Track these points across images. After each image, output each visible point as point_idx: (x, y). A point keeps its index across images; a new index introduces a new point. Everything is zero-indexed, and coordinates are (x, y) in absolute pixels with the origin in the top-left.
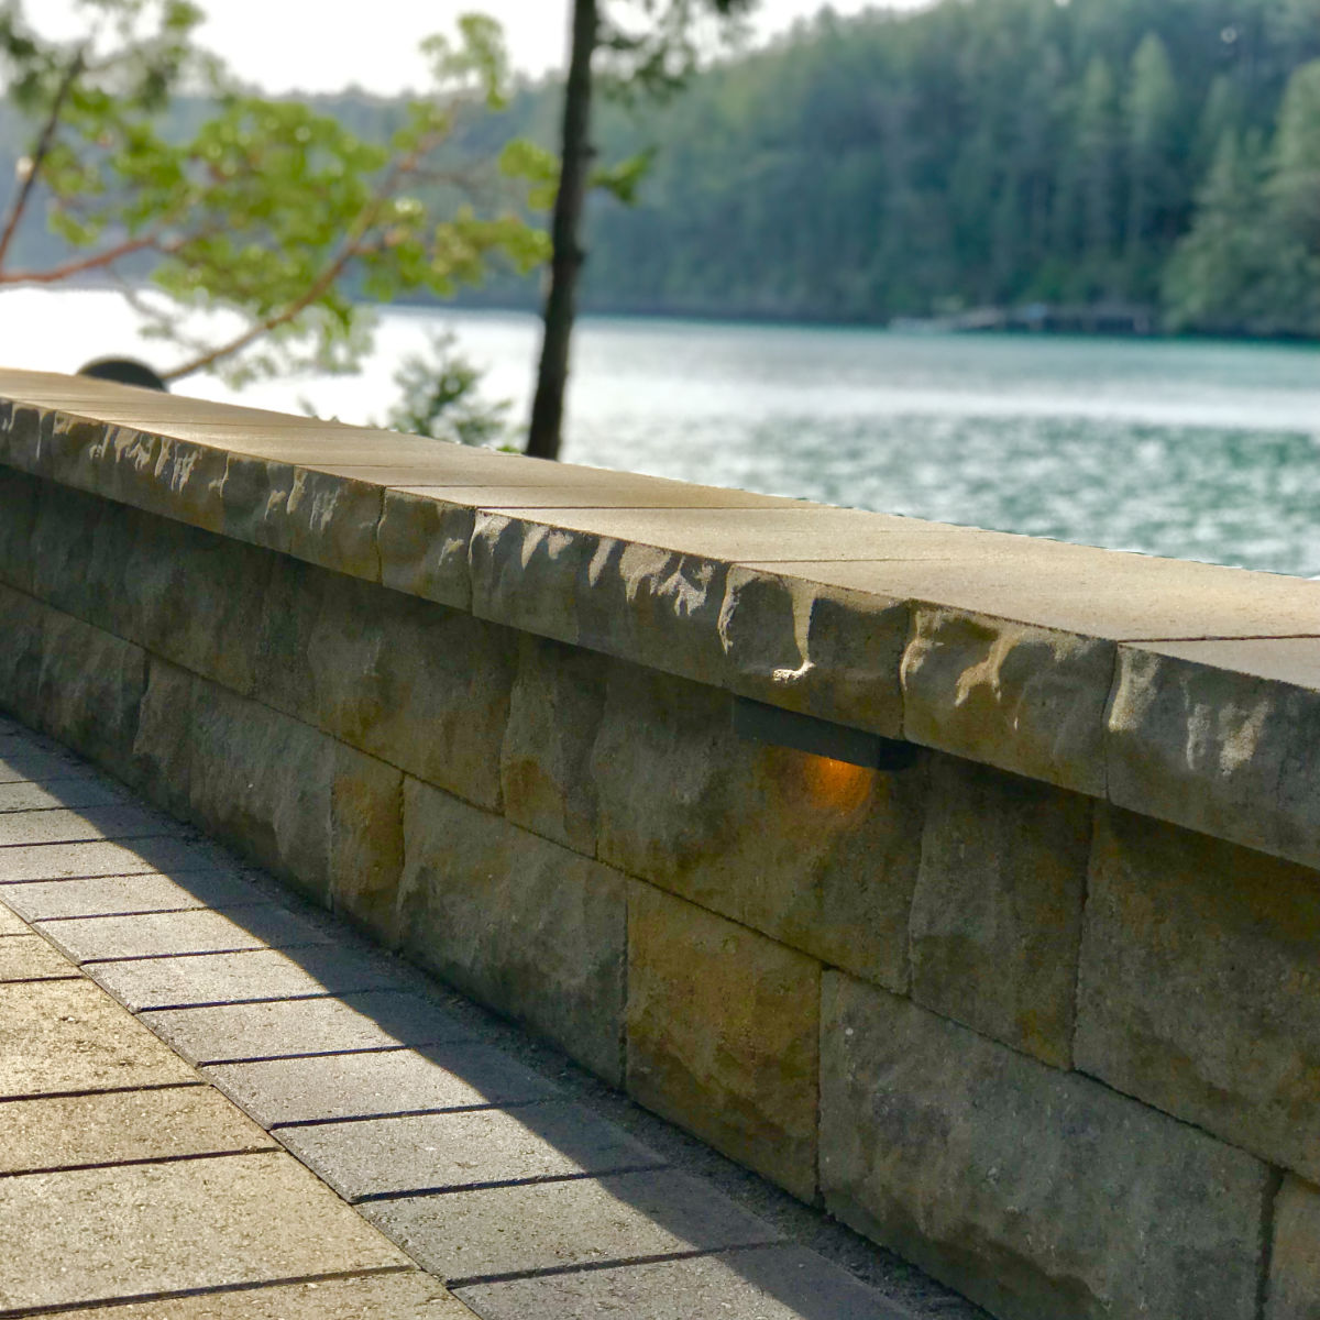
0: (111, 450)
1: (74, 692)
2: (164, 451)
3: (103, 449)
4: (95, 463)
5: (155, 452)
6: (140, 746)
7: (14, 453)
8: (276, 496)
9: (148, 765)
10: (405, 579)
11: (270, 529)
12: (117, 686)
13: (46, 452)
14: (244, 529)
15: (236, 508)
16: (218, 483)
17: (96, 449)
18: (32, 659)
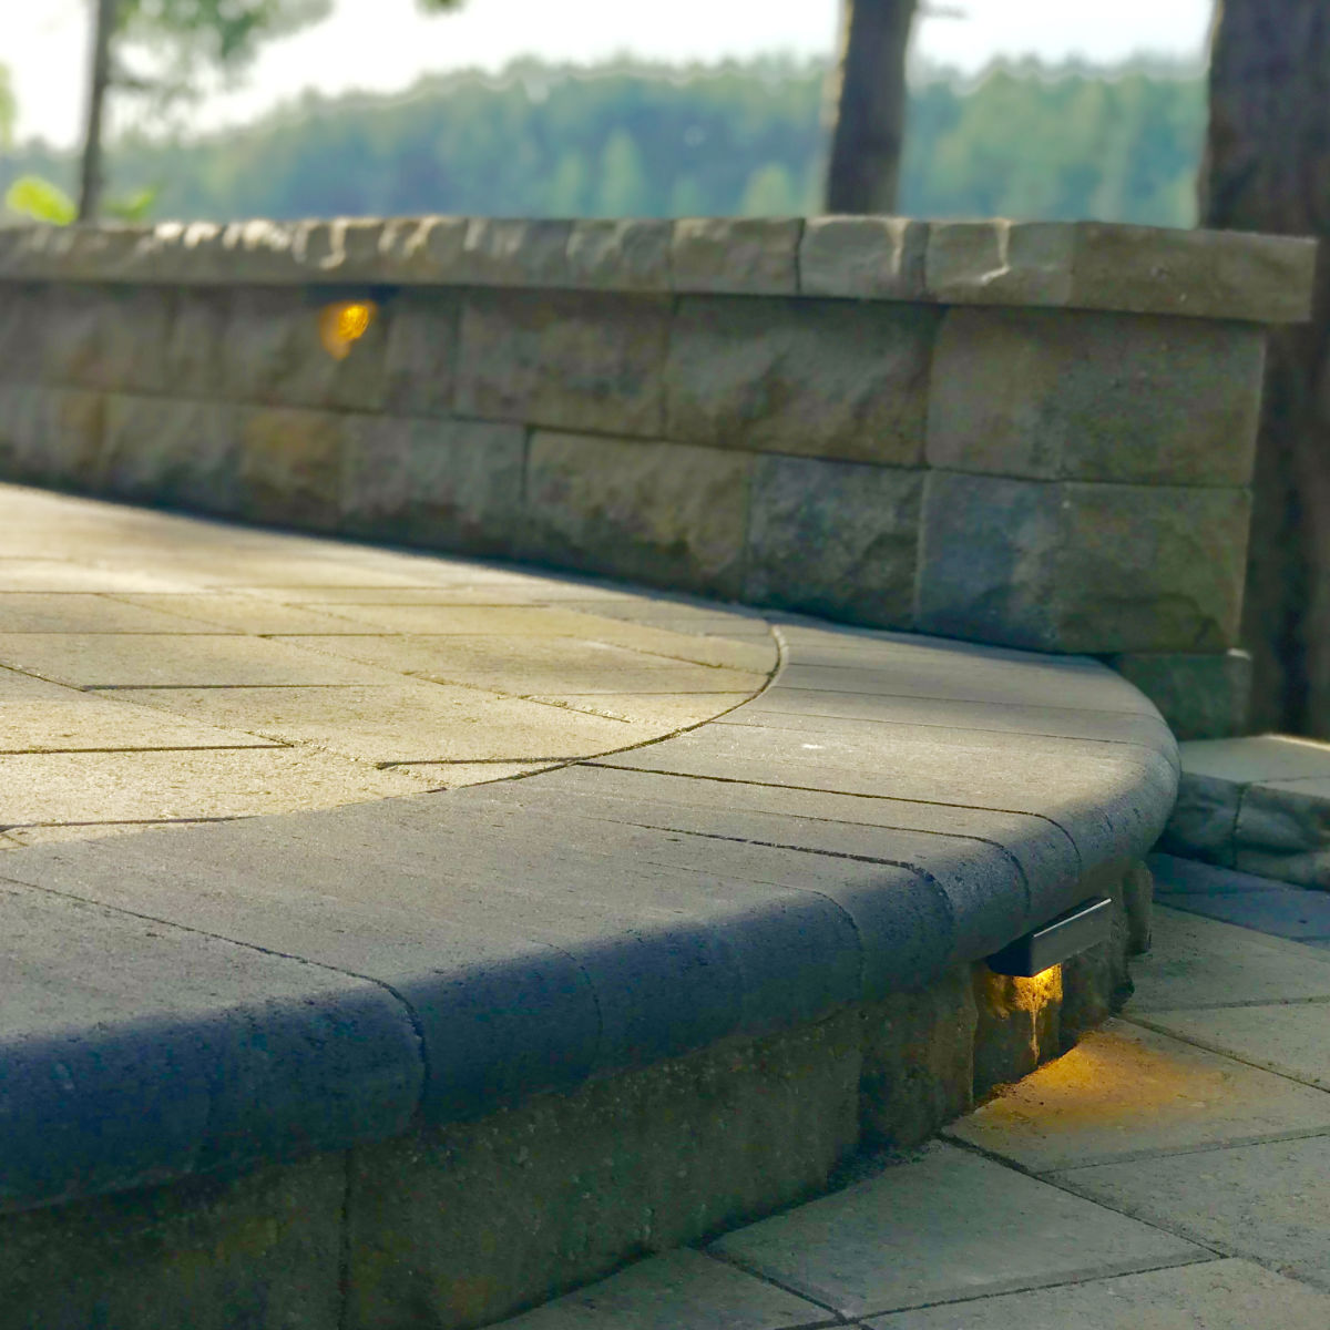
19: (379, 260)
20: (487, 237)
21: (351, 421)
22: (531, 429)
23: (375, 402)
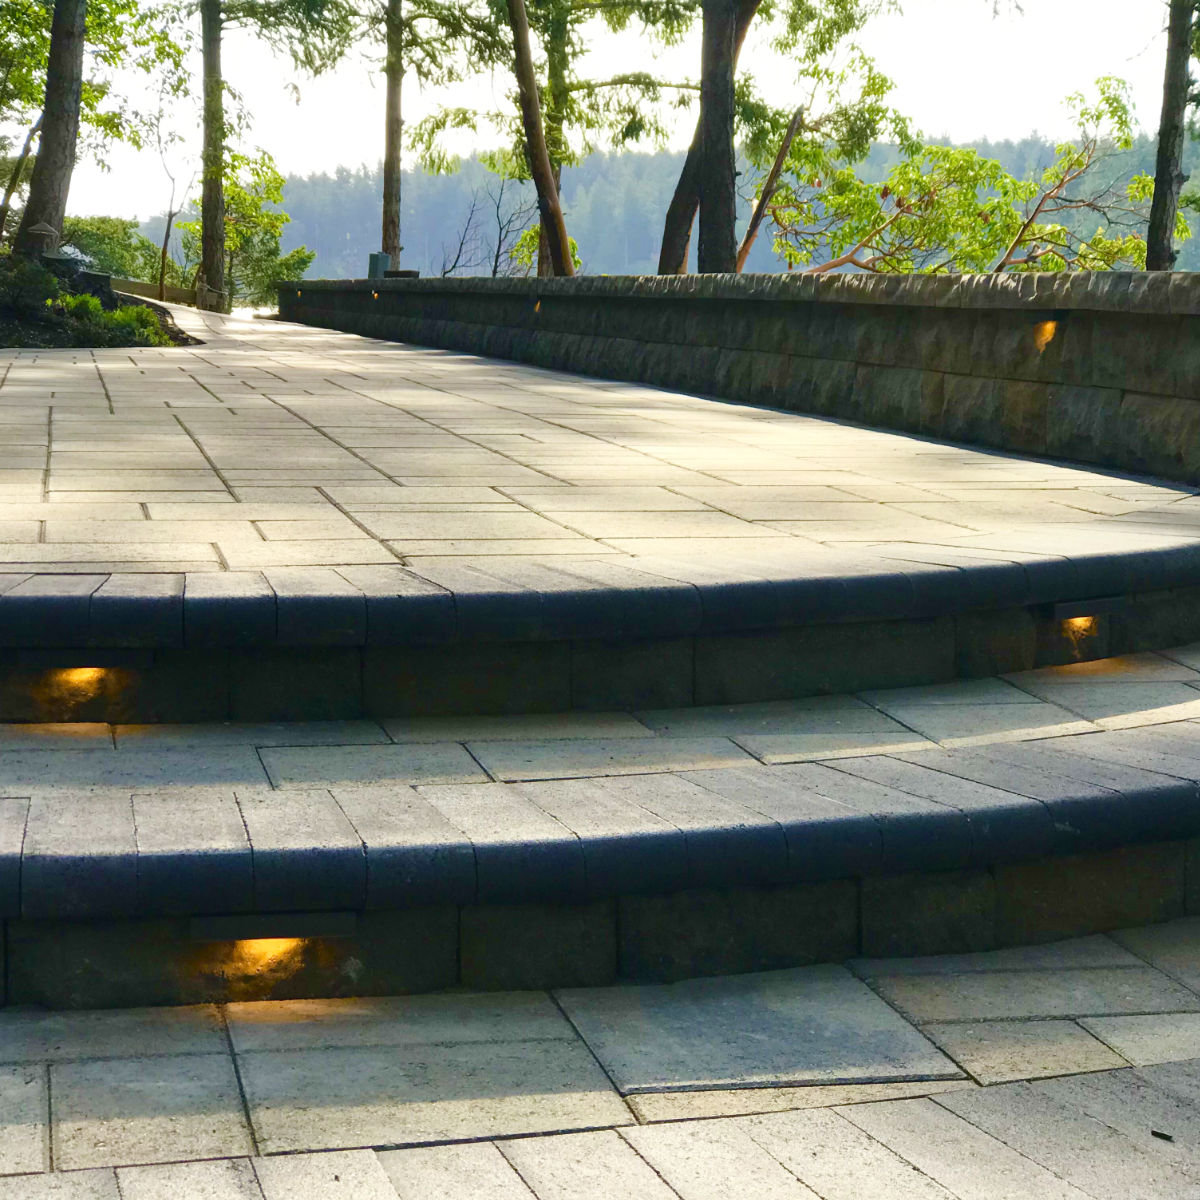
0: (843, 283)
1: (826, 386)
2: (864, 279)
3: (840, 284)
4: (837, 290)
5: (861, 280)
6: (853, 398)
7: (802, 294)
8: (903, 285)
9: (857, 404)
10: (942, 303)
11: (901, 297)
12: (844, 380)
13: (817, 290)
14: (891, 301)
15: (889, 293)
16: (883, 286)
17: (838, 284)
18: (807, 382)
19: (1053, 296)
20: (1096, 283)
21: (1050, 389)
22: (1124, 392)
23: (1059, 379)
